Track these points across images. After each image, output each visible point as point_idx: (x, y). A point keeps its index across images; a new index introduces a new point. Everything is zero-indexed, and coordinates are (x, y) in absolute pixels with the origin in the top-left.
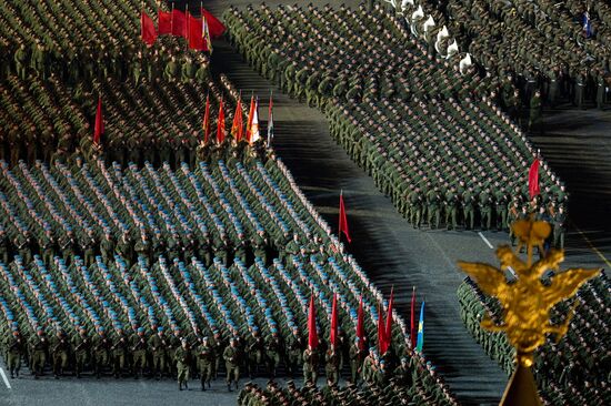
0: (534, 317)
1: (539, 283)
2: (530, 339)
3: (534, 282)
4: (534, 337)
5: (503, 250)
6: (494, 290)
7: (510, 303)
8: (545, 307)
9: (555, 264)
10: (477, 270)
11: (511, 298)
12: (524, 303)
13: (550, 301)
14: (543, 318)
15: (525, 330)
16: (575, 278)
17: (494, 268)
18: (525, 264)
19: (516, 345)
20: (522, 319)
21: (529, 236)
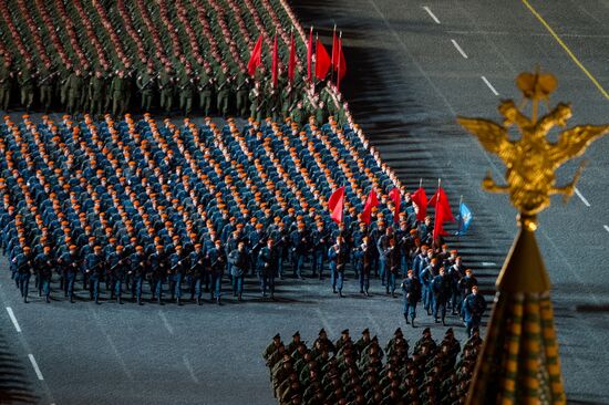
0: (538, 177)
1: (545, 142)
2: (534, 201)
3: (540, 140)
4: (539, 199)
5: (506, 106)
6: (496, 149)
7: (514, 163)
8: (551, 167)
9: (561, 121)
10: (478, 127)
11: (514, 157)
12: (529, 163)
13: (556, 160)
14: (549, 179)
15: (529, 191)
16: (583, 135)
17: (497, 124)
18: (529, 120)
19: (520, 208)
20: (526, 180)
21: (534, 90)
